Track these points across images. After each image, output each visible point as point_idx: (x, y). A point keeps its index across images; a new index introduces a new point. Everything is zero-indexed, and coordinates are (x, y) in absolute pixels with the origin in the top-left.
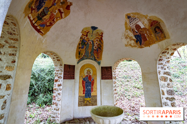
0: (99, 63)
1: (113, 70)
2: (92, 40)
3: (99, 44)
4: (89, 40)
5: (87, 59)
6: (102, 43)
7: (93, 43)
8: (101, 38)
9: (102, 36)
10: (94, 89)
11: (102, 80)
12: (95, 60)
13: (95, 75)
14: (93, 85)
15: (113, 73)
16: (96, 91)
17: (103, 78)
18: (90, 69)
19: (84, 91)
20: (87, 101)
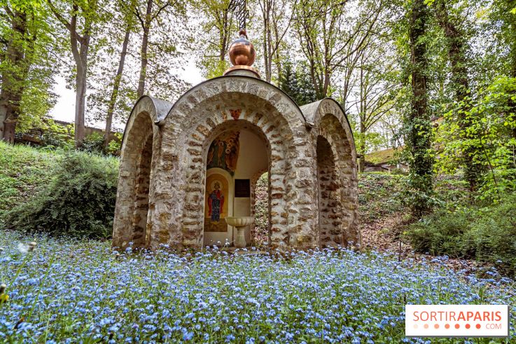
0: (232, 174)
1: (251, 184)
2: (224, 140)
3: (234, 147)
4: (219, 141)
5: (215, 167)
6: (238, 146)
7: (225, 145)
8: (237, 139)
9: (238, 136)
10: (224, 211)
11: (235, 198)
12: (227, 169)
13: (226, 190)
14: (222, 204)
15: (251, 188)
16: (227, 213)
17: (237, 194)
18: (219, 182)
19: (210, 212)
20: (215, 225)
